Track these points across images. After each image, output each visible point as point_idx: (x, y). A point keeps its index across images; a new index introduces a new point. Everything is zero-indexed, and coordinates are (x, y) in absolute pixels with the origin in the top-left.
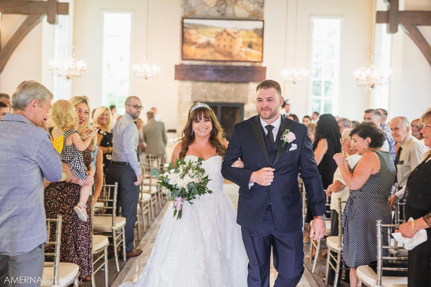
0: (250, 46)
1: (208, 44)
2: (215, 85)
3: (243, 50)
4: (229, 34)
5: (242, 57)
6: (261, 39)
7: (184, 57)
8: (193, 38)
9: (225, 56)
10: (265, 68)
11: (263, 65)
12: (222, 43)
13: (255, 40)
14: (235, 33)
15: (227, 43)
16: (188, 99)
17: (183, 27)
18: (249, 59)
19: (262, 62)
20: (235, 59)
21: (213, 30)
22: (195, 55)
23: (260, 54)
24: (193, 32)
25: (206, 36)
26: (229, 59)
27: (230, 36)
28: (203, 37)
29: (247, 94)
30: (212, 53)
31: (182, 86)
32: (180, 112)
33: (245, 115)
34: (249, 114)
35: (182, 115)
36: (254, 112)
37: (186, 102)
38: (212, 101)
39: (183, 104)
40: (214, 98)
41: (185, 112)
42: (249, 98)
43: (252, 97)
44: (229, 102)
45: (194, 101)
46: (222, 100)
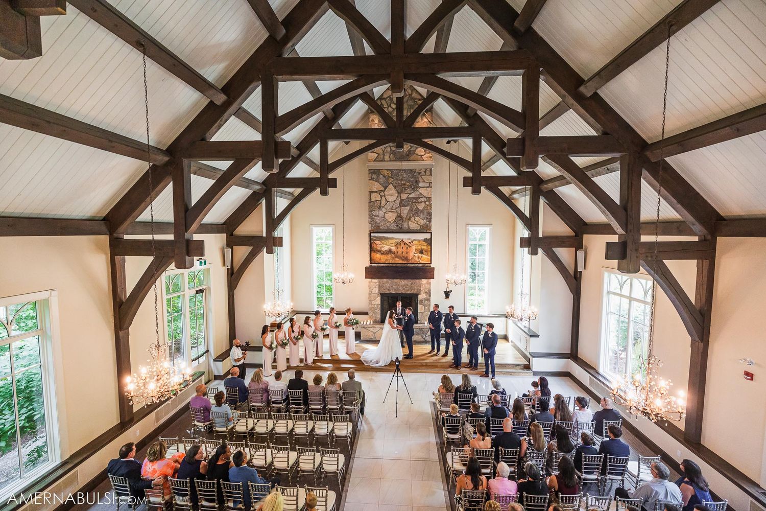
0: (421, 252)
1: (390, 251)
2: (396, 281)
3: (416, 255)
4: (405, 244)
5: (416, 261)
6: (429, 247)
7: (372, 262)
8: (379, 247)
9: (402, 260)
10: (434, 268)
11: (432, 266)
12: (400, 250)
13: (424, 247)
14: (410, 243)
15: (404, 250)
16: (376, 291)
17: (371, 239)
18: (421, 262)
19: (431, 263)
20: (410, 262)
21: (393, 241)
22: (380, 259)
23: (430, 258)
24: (378, 242)
25: (388, 245)
26: (406, 262)
27: (406, 245)
28: (386, 246)
29: (420, 287)
30: (393, 258)
31: (371, 281)
32: (370, 301)
33: (418, 302)
34: (422, 301)
35: (372, 303)
36: (425, 299)
37: (375, 294)
38: (394, 293)
39: (372, 295)
40: (396, 290)
41: (374, 301)
42: (422, 289)
43: (424, 289)
44: (407, 293)
45: (380, 293)
46: (401, 292)
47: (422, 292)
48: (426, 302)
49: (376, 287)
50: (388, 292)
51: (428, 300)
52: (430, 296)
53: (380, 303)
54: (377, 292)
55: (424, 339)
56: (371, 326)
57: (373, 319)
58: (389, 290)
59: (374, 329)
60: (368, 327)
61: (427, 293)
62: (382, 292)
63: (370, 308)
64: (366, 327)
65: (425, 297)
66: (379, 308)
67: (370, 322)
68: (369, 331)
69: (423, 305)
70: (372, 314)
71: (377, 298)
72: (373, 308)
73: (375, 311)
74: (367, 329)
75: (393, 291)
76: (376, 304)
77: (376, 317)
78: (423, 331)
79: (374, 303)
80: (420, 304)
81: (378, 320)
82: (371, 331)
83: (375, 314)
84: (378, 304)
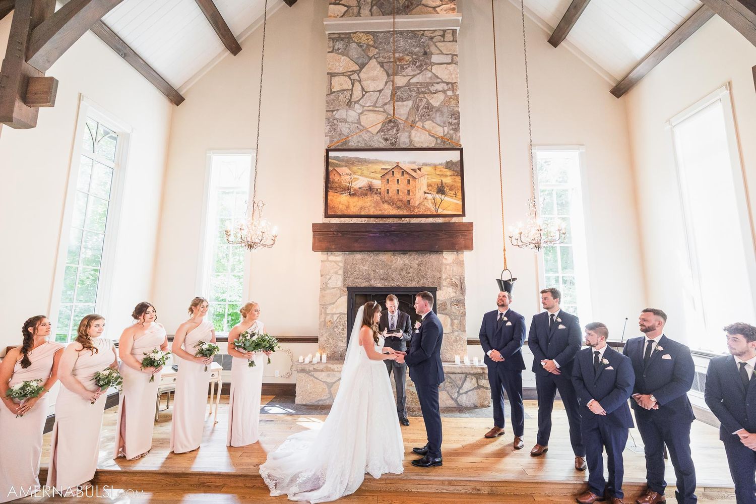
0: (441, 190)
1: (370, 189)
2: (384, 257)
3: (429, 196)
4: (404, 172)
5: (429, 209)
6: (458, 179)
7: (330, 213)
8: (345, 181)
9: (398, 208)
10: (471, 224)
11: (467, 220)
12: (393, 187)
13: (448, 180)
14: (414, 170)
16: (337, 282)
17: (327, 164)
18: (440, 212)
19: (464, 215)
20: (416, 212)
21: (378, 167)
22: (348, 207)
23: (460, 203)
24: (344, 170)
25: (366, 177)
26: (406, 213)
27: (406, 175)
28: (361, 178)
29: (440, 271)
30: (377, 203)
31: (327, 260)
32: (324, 306)
33: (437, 308)
34: (445, 306)
35: (328, 312)
36: (453, 302)
37: (334, 288)
38: (379, 285)
39: (328, 291)
40: (383, 279)
41: (332, 305)
42: (444, 277)
43: (448, 276)
44: (409, 285)
45: (347, 286)
46: (395, 283)
47: (444, 283)
48: (455, 309)
49: (336, 273)
50: (365, 284)
51: (460, 303)
52: (463, 292)
53: (345, 311)
54: (340, 283)
55: (456, 400)
56: (321, 367)
57: (328, 351)
58: (368, 279)
59: (328, 376)
60: (314, 369)
61: (457, 287)
62: (350, 285)
63: (323, 323)
64: (309, 370)
65: (453, 295)
66: (343, 323)
67: (321, 357)
68: (315, 380)
69: (448, 315)
70: (326, 339)
71: (340, 297)
72: (329, 323)
73: (335, 330)
74: (311, 375)
75: (378, 281)
76: (338, 314)
77: (336, 347)
78: (450, 378)
79: (333, 312)
80: (439, 313)
81: (340, 352)
82: (322, 380)
83: (333, 339)
84: (341, 314)
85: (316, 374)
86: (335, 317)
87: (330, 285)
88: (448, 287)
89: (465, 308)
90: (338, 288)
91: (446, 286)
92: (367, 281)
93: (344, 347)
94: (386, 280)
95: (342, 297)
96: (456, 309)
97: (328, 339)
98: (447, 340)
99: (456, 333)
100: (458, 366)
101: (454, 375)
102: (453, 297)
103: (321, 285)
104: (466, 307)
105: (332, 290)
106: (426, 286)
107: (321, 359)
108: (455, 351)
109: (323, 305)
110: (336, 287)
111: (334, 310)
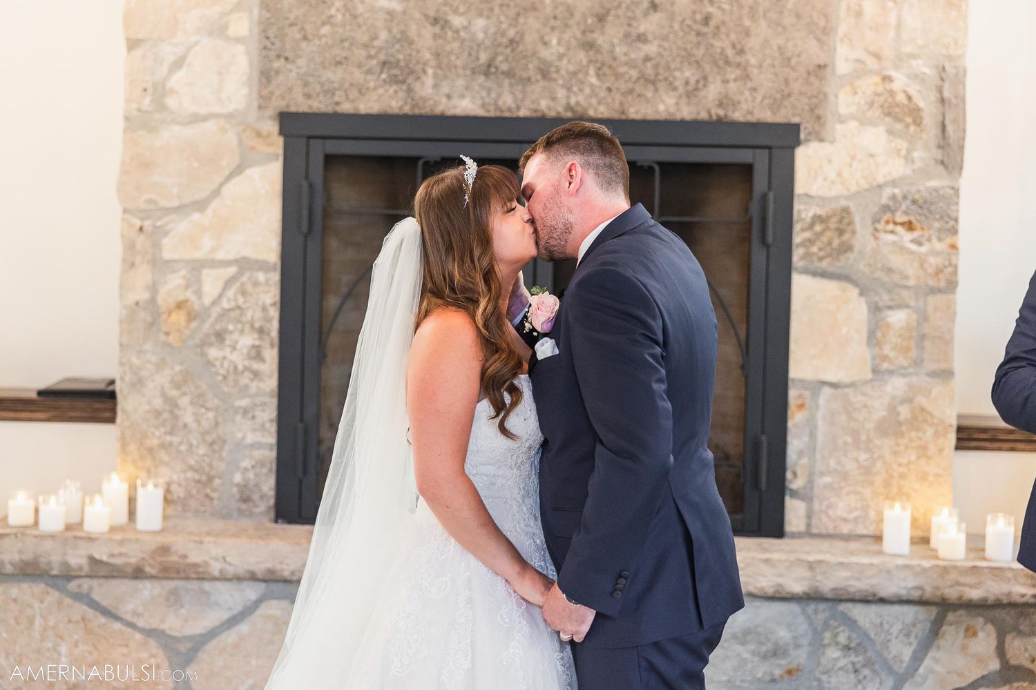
29: (823, 31)
32: (145, 222)
33: (797, 239)
34: (841, 232)
35: (170, 249)
36: (886, 208)
37: (205, 118)
38: (466, 105)
39: (171, 135)
40: (488, 70)
41: (196, 216)
42: (842, 67)
43: (872, 63)
44: (638, 111)
45: (279, 104)
46: (561, 93)
47: (844, 101)
48: (896, 248)
49: (218, 30)
50: (381, 99)
51: (929, 214)
52: (950, 154)
53: (269, 250)
54: (237, 90)
58: (399, 70)
59: (174, 599)
60: (93, 561)
61: (918, 122)
62: (300, 104)
63: (142, 315)
64: (66, 565)
65: (894, 168)
66: (258, 314)
67: (132, 501)
68: (103, 620)
69: (855, 283)
70: (158, 403)
71: (238, 170)
72: (179, 318)
73: (213, 353)
74: (79, 597)
75: (460, 83)
76: (226, 263)
77: (216, 445)
78: (851, 623)
79: (198, 255)
80: (806, 271)
81: (238, 478)
82: (141, 623)
83: (199, 400)
84: (245, 265)
85: (103, 591)
86: (211, 284)
87: (181, 102)
88: (864, 122)
89: (954, 247)
90: (229, 116)
91: (852, 117)
92: (394, 80)
93: (259, 446)
94: (509, 74)
95: (254, 173)
96: (902, 249)
97: (173, 404)
98: (843, 419)
99: (896, 386)
100: (900, 562)
101: (874, 609)
102: (894, 183)
103: (128, 101)
104: (962, 239)
105: (188, 132)
106: (738, 116)
107: (132, 513)
108: (887, 484)
109: (144, 214)
110: (217, 109)
111: (207, 243)
